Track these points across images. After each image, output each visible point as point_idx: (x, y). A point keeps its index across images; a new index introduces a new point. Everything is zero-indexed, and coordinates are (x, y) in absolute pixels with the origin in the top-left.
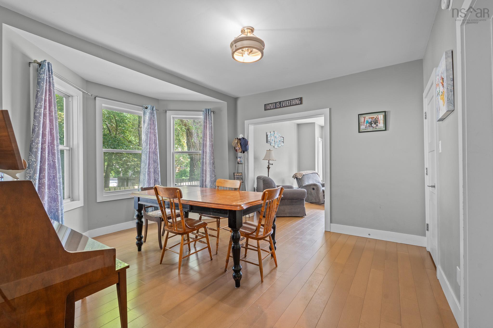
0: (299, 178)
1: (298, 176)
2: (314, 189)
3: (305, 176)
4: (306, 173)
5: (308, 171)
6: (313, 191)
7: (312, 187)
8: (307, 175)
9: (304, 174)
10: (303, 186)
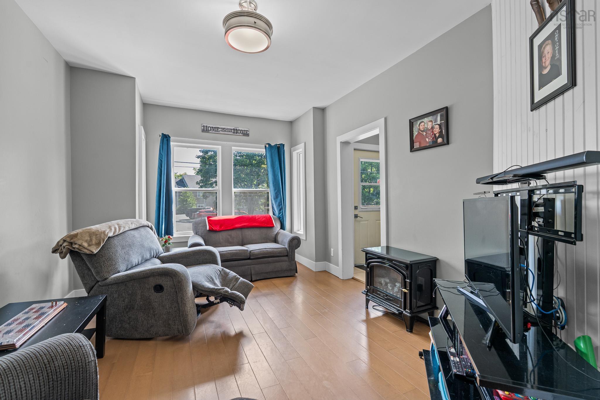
0: (88, 252)
1: (85, 245)
2: (159, 288)
3: (116, 241)
4: (115, 229)
5: (121, 222)
6: (155, 296)
7: (153, 282)
8: (120, 237)
9: (111, 234)
10: (108, 281)
